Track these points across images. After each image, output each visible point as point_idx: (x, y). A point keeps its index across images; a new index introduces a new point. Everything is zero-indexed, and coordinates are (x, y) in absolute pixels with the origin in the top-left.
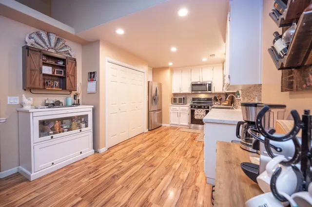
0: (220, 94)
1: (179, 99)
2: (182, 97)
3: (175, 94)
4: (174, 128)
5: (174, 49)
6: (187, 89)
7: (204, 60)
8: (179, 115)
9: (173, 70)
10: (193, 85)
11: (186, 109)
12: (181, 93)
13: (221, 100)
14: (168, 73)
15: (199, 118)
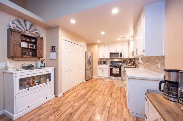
0: (126, 59)
1: (103, 62)
2: (105, 61)
3: (100, 59)
4: (101, 79)
5: (103, 33)
6: (107, 56)
7: (119, 39)
8: (103, 71)
9: (99, 45)
10: (111, 54)
11: (107, 67)
12: (104, 58)
13: (127, 62)
14: (96, 47)
15: (115, 73)
